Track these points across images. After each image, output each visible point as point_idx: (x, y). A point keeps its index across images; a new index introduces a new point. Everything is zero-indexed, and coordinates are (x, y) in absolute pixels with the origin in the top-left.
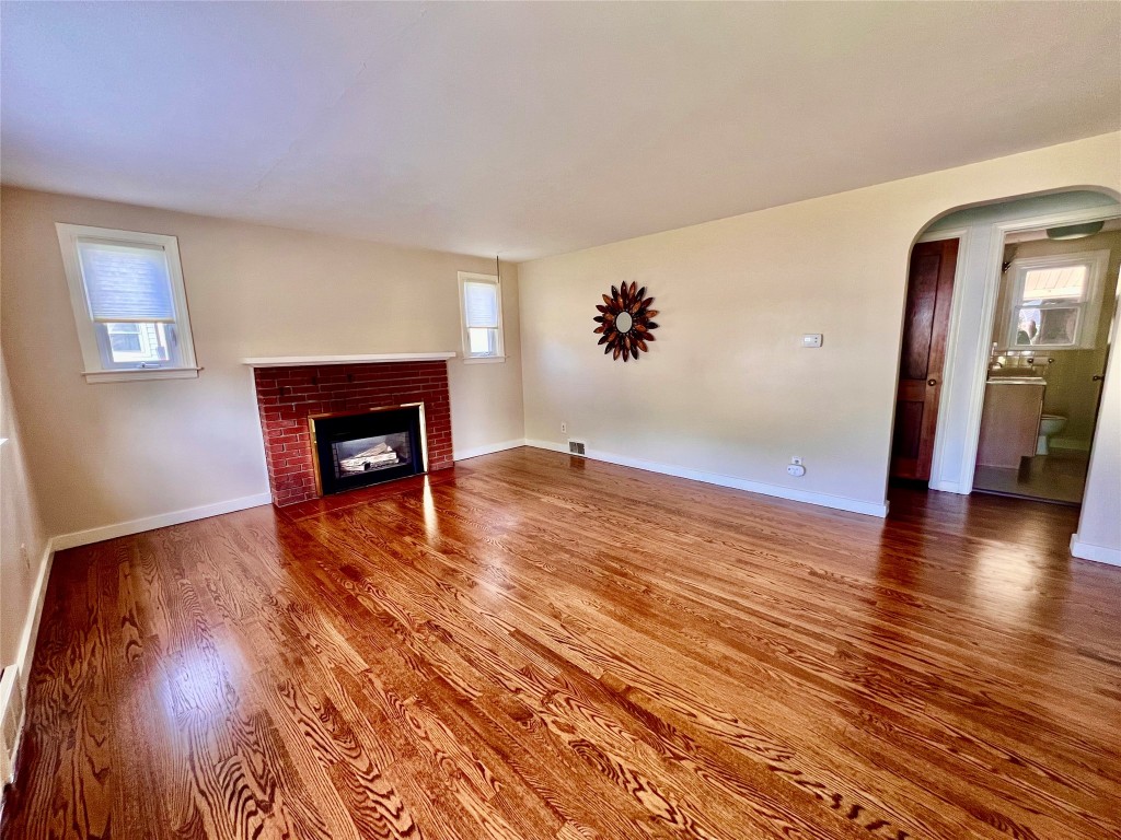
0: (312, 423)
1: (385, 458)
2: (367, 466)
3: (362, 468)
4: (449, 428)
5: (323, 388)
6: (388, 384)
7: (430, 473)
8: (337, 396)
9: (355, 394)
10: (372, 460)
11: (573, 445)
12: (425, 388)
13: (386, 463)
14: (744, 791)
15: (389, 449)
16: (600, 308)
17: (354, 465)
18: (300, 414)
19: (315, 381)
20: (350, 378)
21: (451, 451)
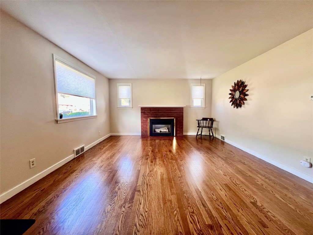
0: (149, 119)
1: (165, 130)
2: (161, 131)
3: (159, 132)
4: (183, 125)
5: (152, 112)
6: (167, 112)
7: (176, 136)
8: (155, 114)
9: (159, 114)
10: (162, 130)
11: (222, 137)
12: (177, 114)
13: (165, 132)
14: (123, 222)
15: (166, 128)
16: (231, 90)
17: (158, 131)
18: (147, 118)
19: (151, 111)
20: (158, 110)
21: (183, 132)
